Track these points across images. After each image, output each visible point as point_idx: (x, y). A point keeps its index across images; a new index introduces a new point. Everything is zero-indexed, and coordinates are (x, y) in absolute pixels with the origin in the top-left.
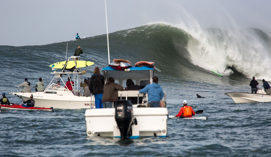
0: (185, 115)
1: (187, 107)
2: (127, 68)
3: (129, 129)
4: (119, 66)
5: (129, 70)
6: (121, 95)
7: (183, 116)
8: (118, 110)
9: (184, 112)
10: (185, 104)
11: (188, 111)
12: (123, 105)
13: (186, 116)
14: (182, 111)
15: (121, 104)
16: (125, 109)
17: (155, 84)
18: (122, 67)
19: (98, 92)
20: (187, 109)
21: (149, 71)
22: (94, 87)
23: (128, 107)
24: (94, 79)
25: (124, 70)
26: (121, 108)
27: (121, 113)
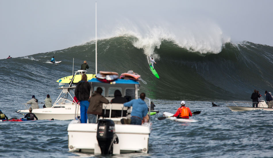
0: (182, 115)
1: (185, 108)
2: (112, 81)
3: (110, 148)
4: (105, 79)
5: (114, 83)
6: (105, 108)
7: (180, 116)
8: (100, 129)
9: (182, 113)
10: (183, 104)
11: (185, 112)
12: (105, 125)
13: (183, 117)
14: (180, 111)
15: (103, 123)
16: (107, 128)
17: (140, 100)
18: (107, 80)
19: (84, 99)
20: (184, 110)
21: (134, 85)
22: (79, 93)
23: (110, 127)
24: (81, 86)
25: (110, 83)
26: (103, 128)
27: (103, 133)
